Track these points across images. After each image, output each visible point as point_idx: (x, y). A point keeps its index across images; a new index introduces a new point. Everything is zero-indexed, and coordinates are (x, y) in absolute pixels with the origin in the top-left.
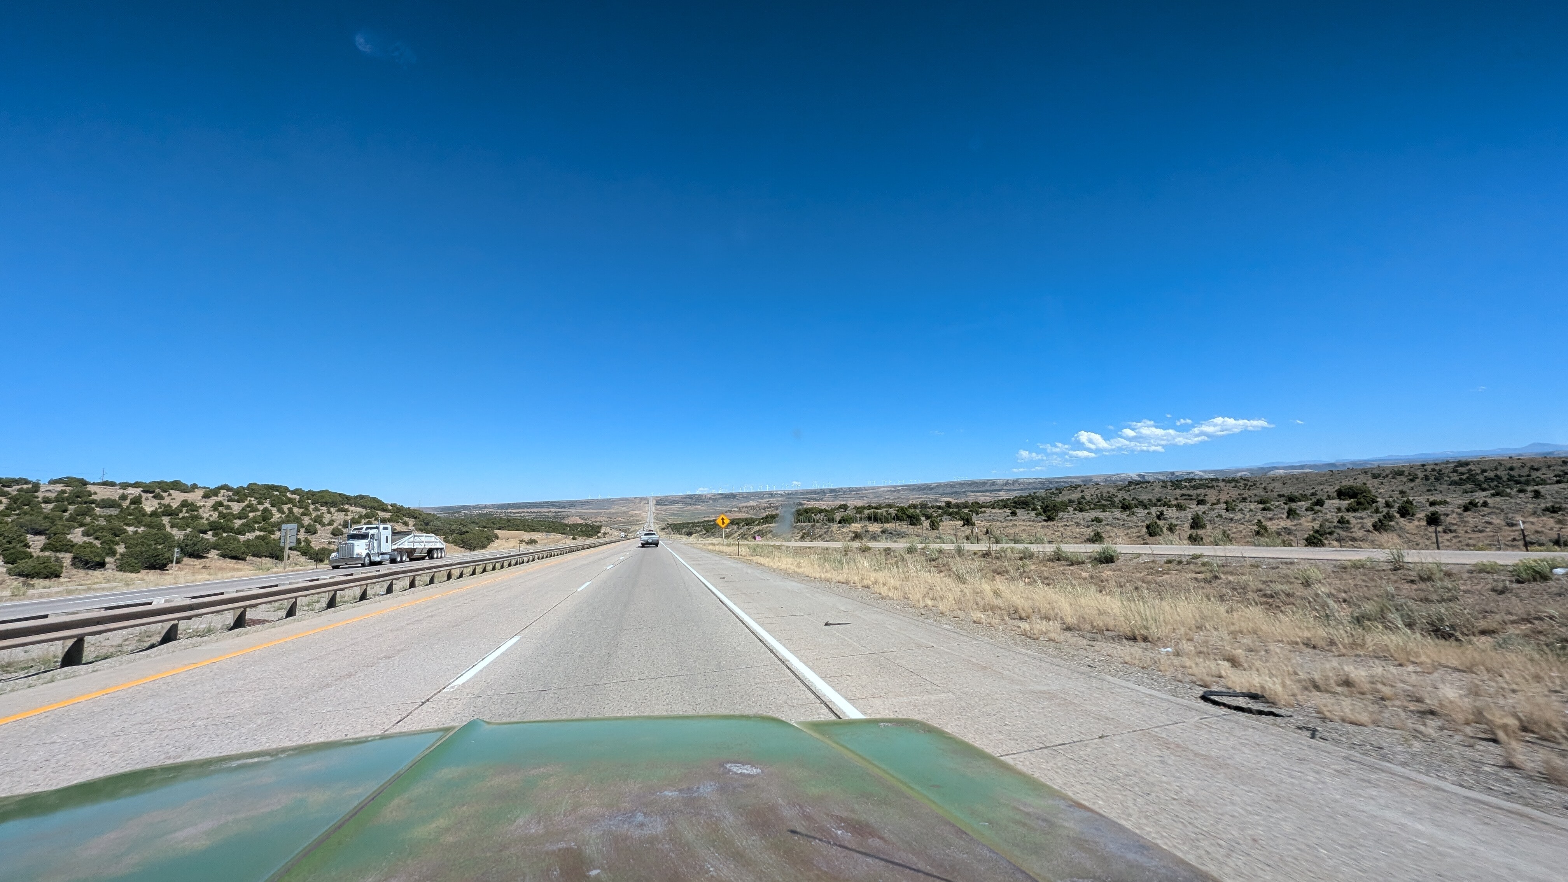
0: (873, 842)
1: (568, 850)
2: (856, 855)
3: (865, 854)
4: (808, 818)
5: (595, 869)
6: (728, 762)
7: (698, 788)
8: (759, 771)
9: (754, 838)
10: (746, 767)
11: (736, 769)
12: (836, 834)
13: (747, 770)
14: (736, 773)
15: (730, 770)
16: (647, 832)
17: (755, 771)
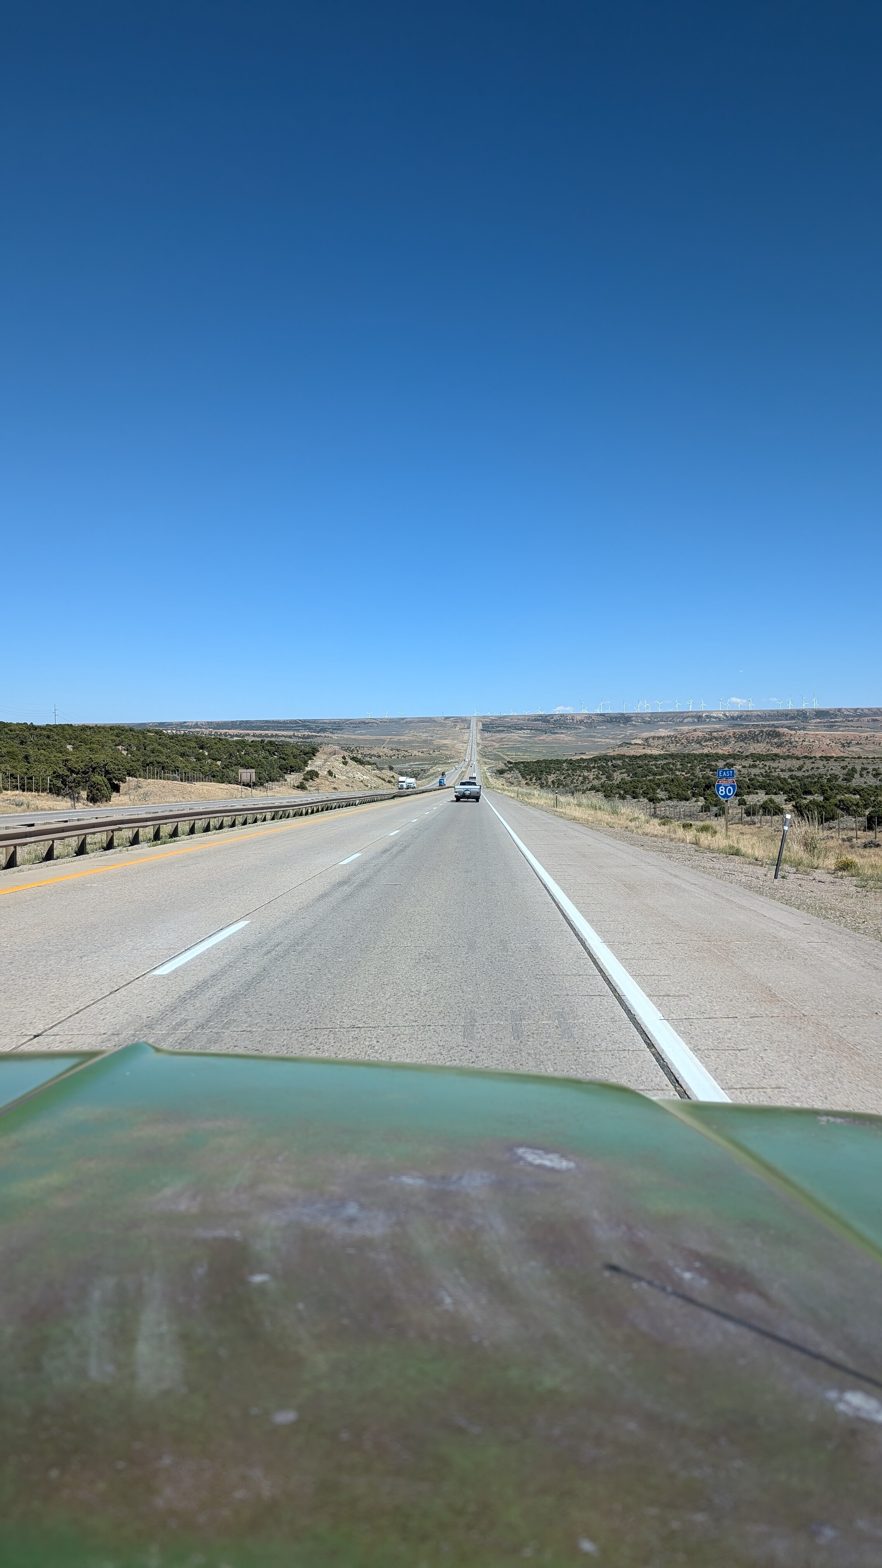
0: (747, 1300)
1: (229, 1242)
2: (706, 1315)
3: (726, 1316)
4: (638, 1247)
5: (262, 1272)
6: (521, 1145)
7: (460, 1178)
8: (572, 1165)
9: (533, 1264)
10: (551, 1156)
11: (533, 1158)
12: (681, 1279)
13: (551, 1160)
14: (531, 1164)
15: (521, 1158)
16: (357, 1231)
17: (564, 1164)
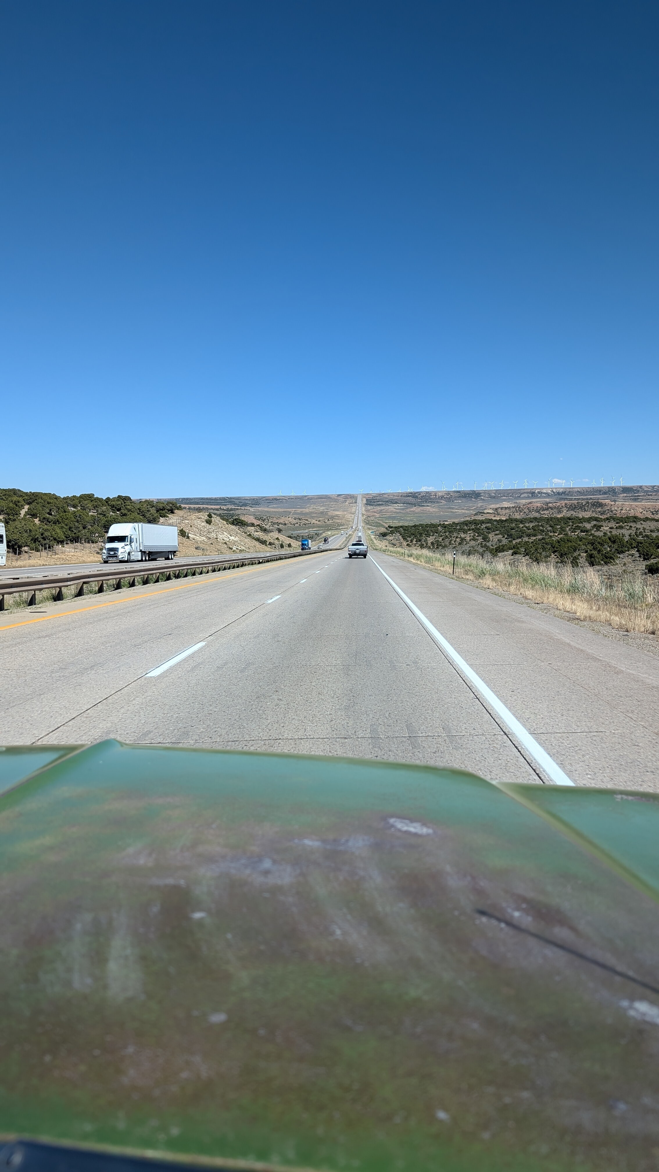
0: (561, 932)
1: (176, 888)
4: (480, 893)
5: (200, 910)
6: (392, 816)
7: (347, 841)
8: (430, 831)
9: (401, 905)
10: (414, 824)
11: (401, 825)
12: (512, 916)
13: (414, 827)
14: (399, 830)
15: (392, 826)
17: (424, 830)
